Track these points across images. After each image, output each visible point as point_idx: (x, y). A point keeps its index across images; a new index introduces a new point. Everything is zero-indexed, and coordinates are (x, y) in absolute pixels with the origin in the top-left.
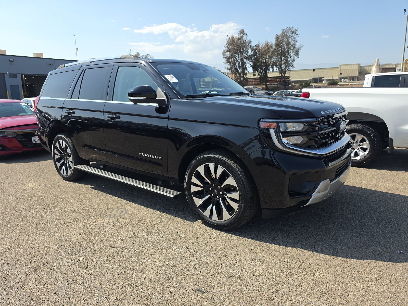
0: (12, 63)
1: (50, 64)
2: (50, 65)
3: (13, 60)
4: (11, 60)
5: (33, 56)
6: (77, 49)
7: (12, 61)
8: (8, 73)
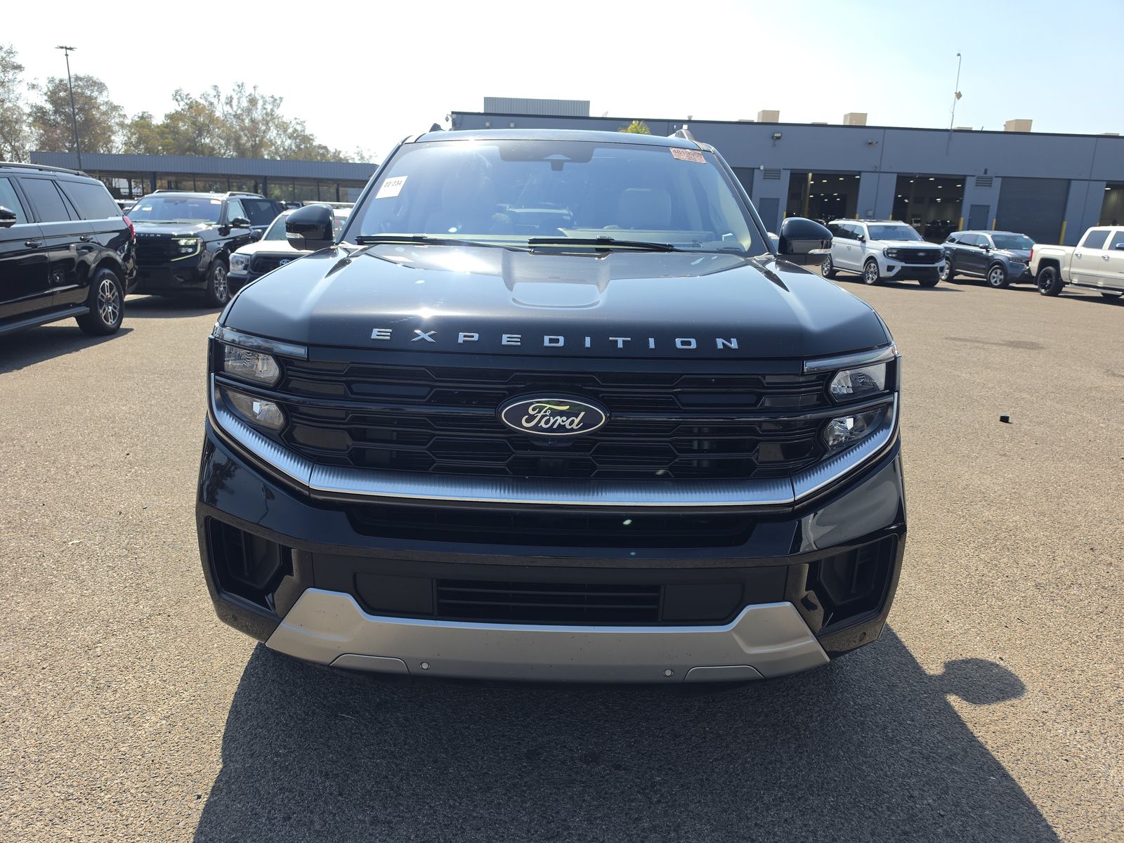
0: (777, 142)
1: (870, 141)
2: (870, 143)
3: (779, 135)
4: (776, 135)
5: (842, 124)
6: (959, 95)
7: (778, 138)
8: (762, 168)
